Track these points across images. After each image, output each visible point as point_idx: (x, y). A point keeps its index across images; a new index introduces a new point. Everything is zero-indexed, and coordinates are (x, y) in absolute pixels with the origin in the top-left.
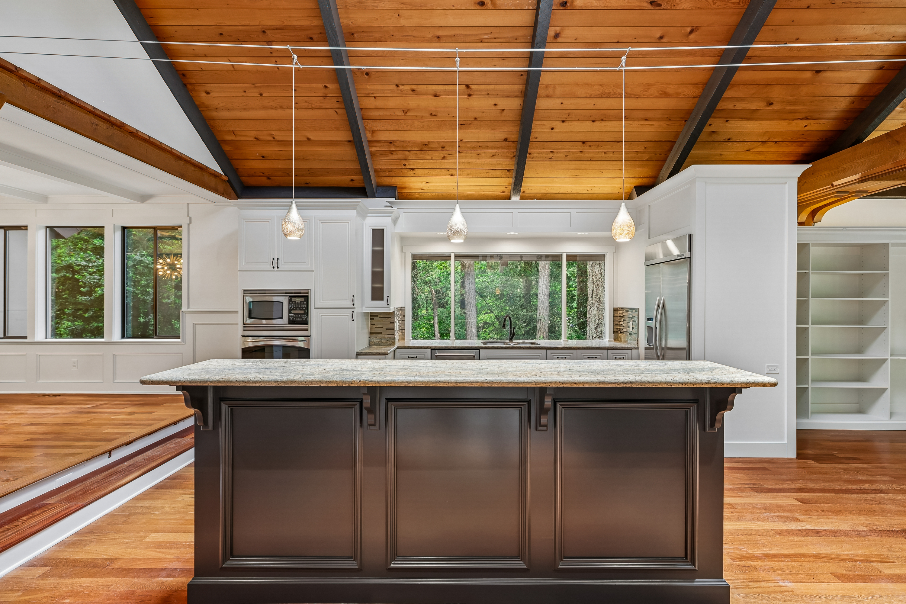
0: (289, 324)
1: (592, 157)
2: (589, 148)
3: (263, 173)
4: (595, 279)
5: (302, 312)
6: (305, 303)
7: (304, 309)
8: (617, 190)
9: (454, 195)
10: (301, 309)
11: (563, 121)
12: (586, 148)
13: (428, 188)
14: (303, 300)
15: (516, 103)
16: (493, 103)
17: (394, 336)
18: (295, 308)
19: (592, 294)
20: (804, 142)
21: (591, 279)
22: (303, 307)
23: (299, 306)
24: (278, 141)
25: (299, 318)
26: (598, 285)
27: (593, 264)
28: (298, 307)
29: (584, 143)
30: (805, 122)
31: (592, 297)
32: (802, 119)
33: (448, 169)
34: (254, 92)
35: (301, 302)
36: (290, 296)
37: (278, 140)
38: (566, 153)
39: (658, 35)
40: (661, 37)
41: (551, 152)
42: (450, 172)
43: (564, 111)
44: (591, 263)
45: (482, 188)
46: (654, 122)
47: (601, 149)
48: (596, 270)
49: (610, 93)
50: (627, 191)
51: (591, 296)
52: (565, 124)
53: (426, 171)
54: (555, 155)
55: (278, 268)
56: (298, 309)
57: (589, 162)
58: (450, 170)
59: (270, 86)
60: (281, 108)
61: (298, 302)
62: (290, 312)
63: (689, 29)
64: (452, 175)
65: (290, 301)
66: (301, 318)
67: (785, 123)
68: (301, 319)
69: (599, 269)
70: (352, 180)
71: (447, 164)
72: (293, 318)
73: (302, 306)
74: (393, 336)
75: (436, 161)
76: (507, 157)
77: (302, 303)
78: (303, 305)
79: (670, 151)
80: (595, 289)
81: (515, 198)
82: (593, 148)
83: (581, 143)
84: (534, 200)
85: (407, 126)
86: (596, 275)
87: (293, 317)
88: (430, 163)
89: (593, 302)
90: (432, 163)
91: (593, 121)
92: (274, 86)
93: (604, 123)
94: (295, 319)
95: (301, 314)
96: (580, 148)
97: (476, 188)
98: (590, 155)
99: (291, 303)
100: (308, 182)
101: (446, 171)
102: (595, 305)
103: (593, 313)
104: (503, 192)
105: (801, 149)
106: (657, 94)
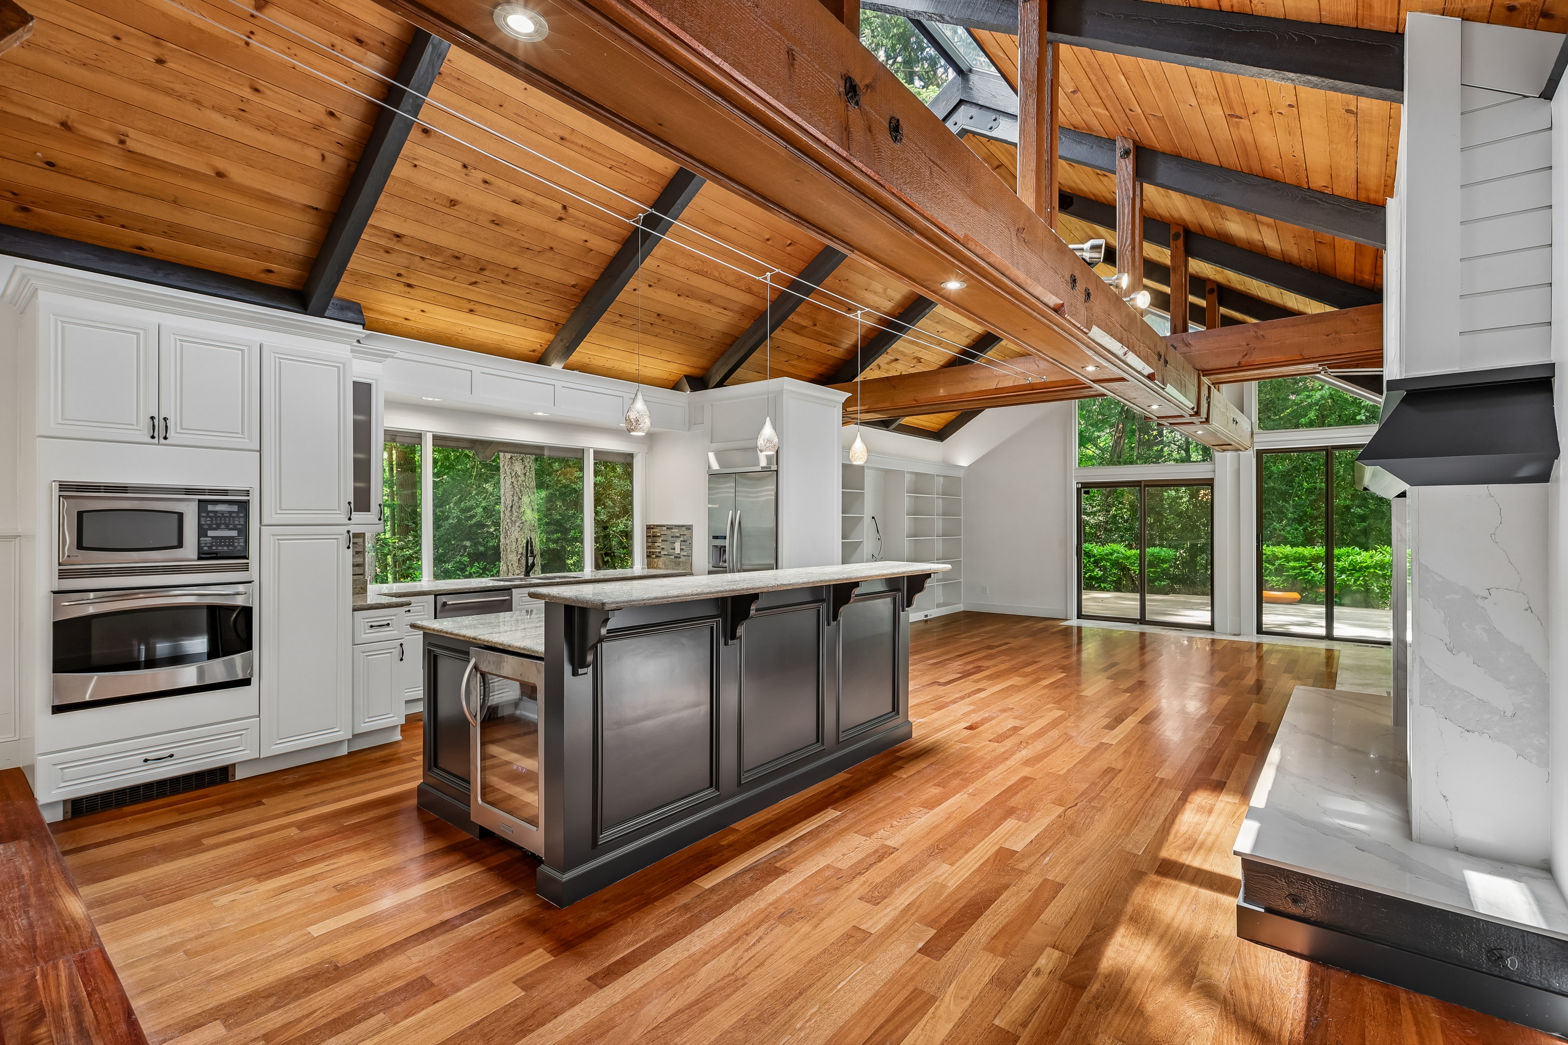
0: (200, 559)
1: (659, 333)
2: (661, 321)
3: (14, 194)
4: (515, 482)
5: (234, 533)
6: (241, 515)
7: (238, 527)
8: (665, 376)
9: (456, 339)
10: (231, 526)
11: (650, 286)
12: (659, 321)
13: (418, 320)
14: (235, 508)
15: (611, 248)
16: (584, 238)
17: (364, 577)
18: (214, 526)
19: (512, 507)
20: (824, 364)
21: (509, 482)
22: (237, 523)
23: (225, 520)
24: (129, 151)
25: (226, 545)
26: (521, 491)
27: (511, 458)
28: (223, 524)
29: (659, 315)
30: (830, 347)
31: (511, 510)
32: (829, 344)
33: (470, 301)
34: (147, 53)
35: (230, 512)
36: (200, 501)
37: (132, 149)
38: (635, 322)
39: (767, 237)
40: (768, 240)
41: (620, 315)
42: (471, 306)
43: (656, 275)
44: (508, 456)
45: (506, 339)
46: (730, 314)
47: (672, 327)
48: (517, 469)
49: (707, 272)
50: (674, 378)
51: (509, 509)
52: (651, 289)
53: (432, 294)
54: (622, 320)
55: (165, 438)
56: (223, 526)
57: (653, 338)
58: (473, 303)
59: (202, 60)
60: (197, 102)
61: (223, 514)
62: (202, 532)
63: (789, 242)
64: (471, 311)
65: (201, 510)
66: (231, 546)
67: (817, 344)
68: (231, 548)
69: (522, 467)
70: (269, 271)
71: (474, 294)
72: (210, 547)
73: (234, 521)
74: (362, 577)
75: (458, 284)
76: (565, 306)
77: (234, 515)
78: (236, 519)
79: (731, 345)
80: (516, 498)
81: (557, 366)
82: (665, 323)
83: (656, 315)
84: (575, 372)
85: (443, 223)
86: (517, 476)
87: (208, 545)
88: (447, 284)
89: (514, 519)
90: (450, 285)
91: (679, 295)
92: (210, 64)
93: (688, 300)
94: (214, 548)
95: (233, 538)
96: (652, 320)
97: (496, 337)
98: (658, 331)
99: (203, 514)
100: (145, 245)
101: (465, 302)
102: (517, 524)
103: (513, 536)
104: (534, 351)
105: (820, 370)
106: (743, 288)
